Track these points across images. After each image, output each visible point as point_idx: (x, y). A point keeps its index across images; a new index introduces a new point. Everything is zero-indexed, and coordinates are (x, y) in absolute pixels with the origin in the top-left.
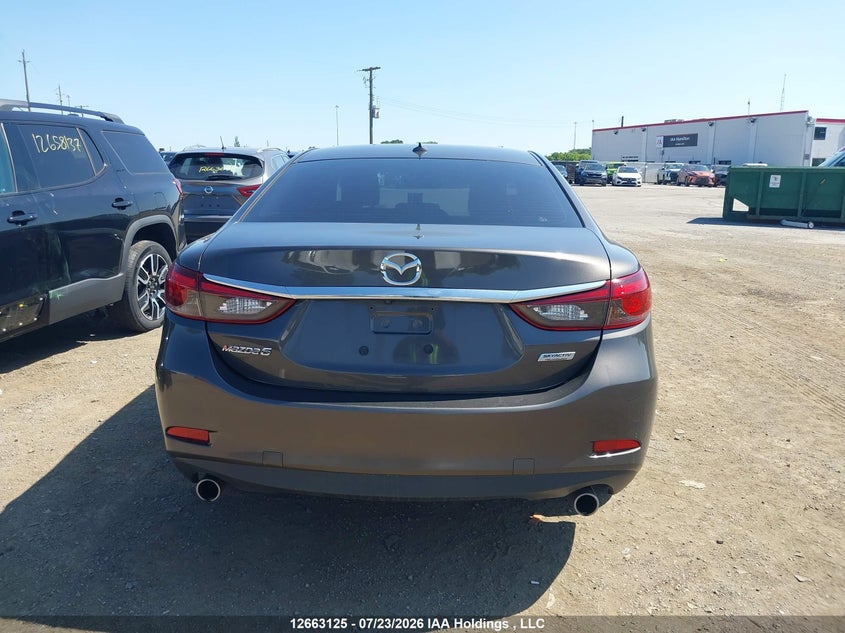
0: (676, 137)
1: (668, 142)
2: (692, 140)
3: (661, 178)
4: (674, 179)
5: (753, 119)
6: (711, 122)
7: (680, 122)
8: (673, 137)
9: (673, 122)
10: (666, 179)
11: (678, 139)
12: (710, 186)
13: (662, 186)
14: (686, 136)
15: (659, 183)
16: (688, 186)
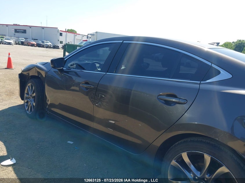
0: (19, 30)
1: (16, 31)
2: (24, 32)
3: (17, 43)
4: (22, 44)
5: (43, 28)
6: (30, 27)
7: (19, 25)
8: (18, 30)
9: (16, 25)
10: (19, 43)
11: (19, 31)
12: (35, 47)
13: (18, 45)
14: (23, 30)
15: (16, 44)
16: (28, 46)
